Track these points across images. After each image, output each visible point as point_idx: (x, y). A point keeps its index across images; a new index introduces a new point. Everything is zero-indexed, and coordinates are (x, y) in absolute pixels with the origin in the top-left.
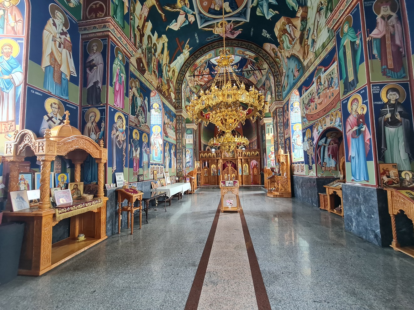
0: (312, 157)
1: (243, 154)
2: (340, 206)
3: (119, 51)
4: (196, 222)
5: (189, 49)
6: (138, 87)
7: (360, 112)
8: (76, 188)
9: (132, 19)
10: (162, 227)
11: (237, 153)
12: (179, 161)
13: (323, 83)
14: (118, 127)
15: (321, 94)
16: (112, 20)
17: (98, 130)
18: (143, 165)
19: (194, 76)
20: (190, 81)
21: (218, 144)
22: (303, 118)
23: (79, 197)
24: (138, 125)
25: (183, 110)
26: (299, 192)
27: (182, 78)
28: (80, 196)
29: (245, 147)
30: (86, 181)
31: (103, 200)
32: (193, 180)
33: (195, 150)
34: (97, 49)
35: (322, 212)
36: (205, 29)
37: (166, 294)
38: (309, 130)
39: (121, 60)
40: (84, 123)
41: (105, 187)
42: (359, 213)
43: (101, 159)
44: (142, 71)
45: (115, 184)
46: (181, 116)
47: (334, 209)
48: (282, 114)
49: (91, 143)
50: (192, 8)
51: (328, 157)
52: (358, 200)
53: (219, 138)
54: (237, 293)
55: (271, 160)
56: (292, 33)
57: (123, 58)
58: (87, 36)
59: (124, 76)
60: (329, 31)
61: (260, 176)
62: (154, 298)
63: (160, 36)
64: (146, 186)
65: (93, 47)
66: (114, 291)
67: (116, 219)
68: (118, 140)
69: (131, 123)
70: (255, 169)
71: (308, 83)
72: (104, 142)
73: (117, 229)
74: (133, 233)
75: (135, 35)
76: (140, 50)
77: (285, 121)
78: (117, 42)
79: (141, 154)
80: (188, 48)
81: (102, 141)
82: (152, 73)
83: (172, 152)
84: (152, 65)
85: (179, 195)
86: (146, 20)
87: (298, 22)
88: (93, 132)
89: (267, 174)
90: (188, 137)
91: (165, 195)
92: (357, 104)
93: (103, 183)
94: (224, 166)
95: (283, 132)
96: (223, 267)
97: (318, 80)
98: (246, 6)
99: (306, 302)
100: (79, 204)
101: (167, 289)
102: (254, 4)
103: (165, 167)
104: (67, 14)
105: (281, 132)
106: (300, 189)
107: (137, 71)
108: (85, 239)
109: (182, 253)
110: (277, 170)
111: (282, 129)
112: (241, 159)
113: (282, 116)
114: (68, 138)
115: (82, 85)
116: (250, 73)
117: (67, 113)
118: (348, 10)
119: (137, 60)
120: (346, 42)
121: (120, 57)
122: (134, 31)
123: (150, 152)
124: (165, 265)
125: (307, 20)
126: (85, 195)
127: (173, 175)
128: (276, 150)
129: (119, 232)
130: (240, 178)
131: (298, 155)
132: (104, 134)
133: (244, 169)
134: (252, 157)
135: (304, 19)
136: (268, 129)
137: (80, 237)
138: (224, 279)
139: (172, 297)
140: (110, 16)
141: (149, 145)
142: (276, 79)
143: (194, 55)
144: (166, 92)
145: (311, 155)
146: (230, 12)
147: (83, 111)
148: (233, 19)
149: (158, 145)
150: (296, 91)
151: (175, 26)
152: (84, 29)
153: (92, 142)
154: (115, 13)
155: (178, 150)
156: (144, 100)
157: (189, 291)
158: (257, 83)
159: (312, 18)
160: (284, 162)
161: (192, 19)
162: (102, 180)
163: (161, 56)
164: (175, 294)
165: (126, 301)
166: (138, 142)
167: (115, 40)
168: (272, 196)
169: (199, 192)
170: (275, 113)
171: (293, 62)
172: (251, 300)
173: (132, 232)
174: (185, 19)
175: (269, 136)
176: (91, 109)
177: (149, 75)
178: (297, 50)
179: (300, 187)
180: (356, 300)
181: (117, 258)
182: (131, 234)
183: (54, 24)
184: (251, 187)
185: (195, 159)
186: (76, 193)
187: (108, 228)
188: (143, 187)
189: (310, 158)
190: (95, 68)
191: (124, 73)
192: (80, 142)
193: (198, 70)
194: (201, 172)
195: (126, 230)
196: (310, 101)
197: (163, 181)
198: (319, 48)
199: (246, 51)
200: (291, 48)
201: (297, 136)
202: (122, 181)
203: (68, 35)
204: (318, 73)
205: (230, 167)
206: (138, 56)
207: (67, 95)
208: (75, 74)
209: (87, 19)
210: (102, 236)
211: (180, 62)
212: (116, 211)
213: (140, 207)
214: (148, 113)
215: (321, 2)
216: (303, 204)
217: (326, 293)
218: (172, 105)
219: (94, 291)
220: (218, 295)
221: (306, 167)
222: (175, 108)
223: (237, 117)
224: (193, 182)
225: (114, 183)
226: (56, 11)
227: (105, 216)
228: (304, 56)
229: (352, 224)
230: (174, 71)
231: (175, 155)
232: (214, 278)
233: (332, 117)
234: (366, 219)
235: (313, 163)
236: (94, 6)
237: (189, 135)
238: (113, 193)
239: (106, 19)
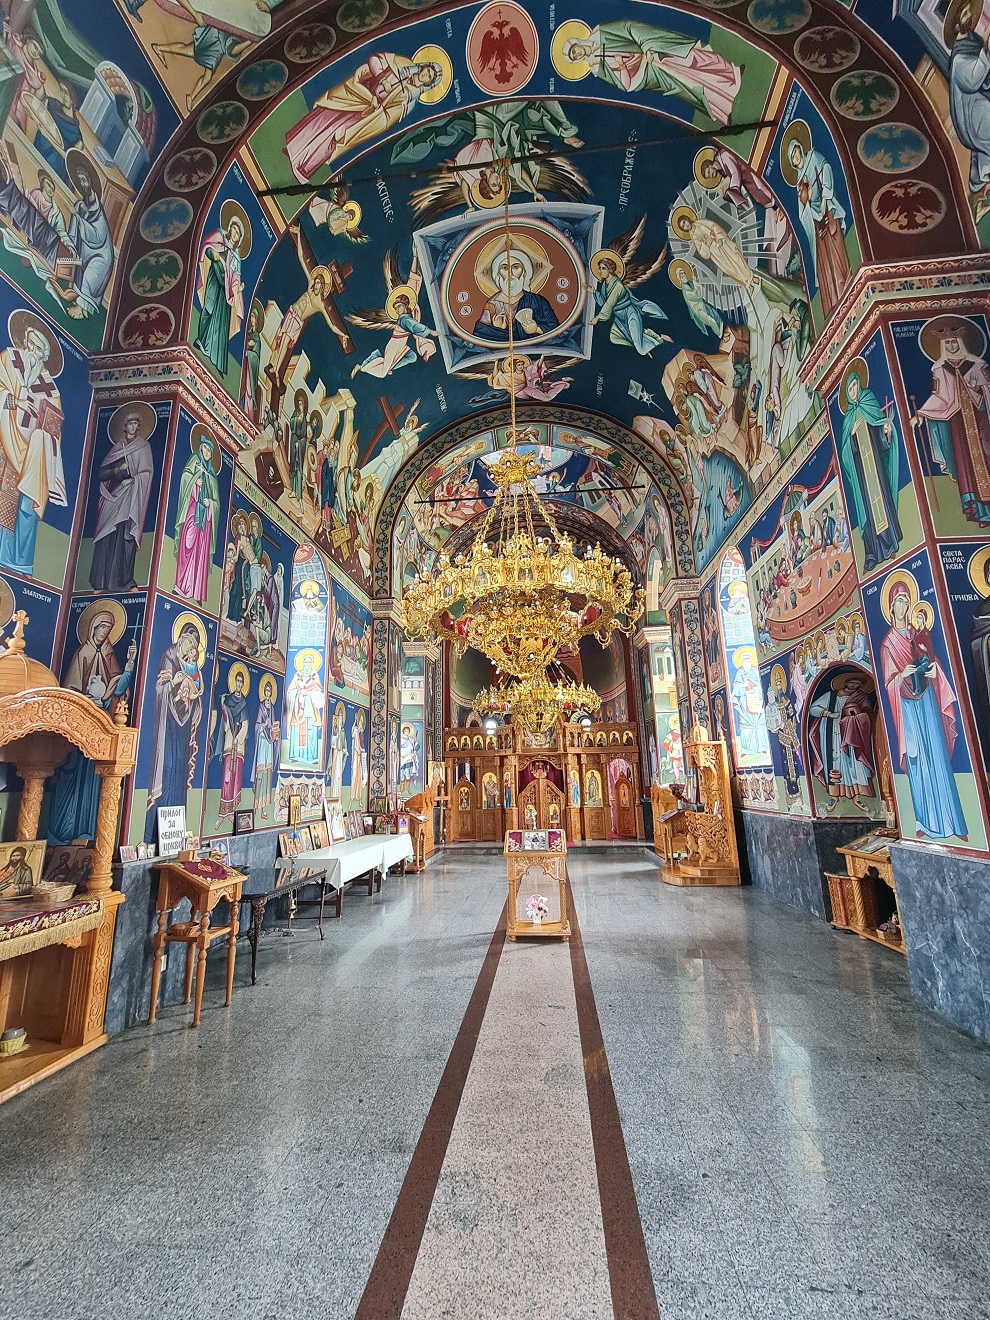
0: (794, 753)
1: (585, 737)
2: (894, 916)
3: (203, 437)
4: (421, 980)
5: (419, 426)
6: (256, 535)
7: (917, 623)
8: (20, 860)
9: (251, 349)
10: (304, 998)
11: (564, 736)
12: (378, 762)
13: (807, 534)
14: (181, 659)
15: (805, 563)
16: (190, 355)
17: (114, 669)
18: (256, 779)
19: (432, 502)
20: (419, 518)
21: (503, 706)
22: (759, 630)
23: (25, 892)
24: (248, 651)
25: (394, 601)
26: (763, 866)
27: (396, 507)
28: (29, 891)
29: (591, 716)
30: (58, 836)
31: (108, 900)
32: (421, 827)
33: (430, 725)
34: (137, 430)
35: (841, 939)
36: (466, 375)
37: (288, 1268)
38: (778, 669)
39: (207, 462)
40: (73, 646)
41: (117, 858)
42: (951, 943)
43: (114, 763)
44: (273, 489)
45: (153, 846)
46: (389, 619)
47: (878, 927)
48: (697, 616)
49: (87, 711)
50: (428, 319)
51: (843, 755)
52: (943, 900)
53: (506, 688)
54: (544, 1262)
55: (673, 759)
56: (712, 393)
57: (215, 454)
58: (114, 395)
59: (212, 506)
60: (810, 394)
61: (639, 811)
62: (241, 1290)
63: (331, 393)
64: (262, 847)
65: (126, 425)
66: (103, 1261)
67: (144, 970)
68: (177, 698)
69: (224, 645)
70: (624, 790)
71: (766, 531)
72: (130, 709)
73: (145, 1008)
74: (198, 1022)
75: (258, 392)
76: (269, 431)
77: (708, 637)
78: (201, 411)
79: (251, 742)
80: (415, 424)
81: (123, 704)
82: (303, 494)
83: (356, 732)
84: (305, 472)
85: (371, 877)
86: (294, 350)
87: (726, 366)
88: (97, 674)
89: (660, 804)
90: (409, 685)
91: (323, 880)
92: (905, 600)
93: (112, 846)
94: (524, 779)
95: (704, 671)
96: (502, 1153)
97: (792, 524)
98: (580, 320)
99: (784, 1294)
100: (17, 922)
101: (295, 1248)
102: (604, 315)
103: (328, 784)
104: (59, 334)
105: (698, 671)
106: (766, 857)
107: (257, 489)
108: (27, 1047)
109: (361, 1101)
110: (690, 794)
111: (701, 664)
112: (579, 756)
113: (699, 624)
114: (12, 696)
115: (80, 531)
116: (599, 497)
117: (21, 618)
118: (854, 346)
119: (257, 460)
120: (857, 424)
121: (206, 452)
122: (256, 379)
123: (283, 735)
124: (296, 1150)
125: (749, 362)
126: (46, 886)
127: (354, 809)
128: (687, 727)
129: (150, 1018)
130: (575, 819)
131: (753, 748)
132: (132, 683)
133: (587, 789)
134: (613, 750)
135: (742, 358)
136: (660, 660)
137: (10, 1042)
138: (501, 1201)
139: (311, 1283)
140: (187, 344)
141: (280, 709)
142: (674, 515)
143: (434, 443)
144: (345, 549)
145: (793, 747)
146: (535, 335)
147: (74, 610)
148: (545, 352)
149: (309, 712)
150: (735, 551)
151: (377, 367)
152: (106, 376)
153: (91, 709)
154: (202, 334)
155: (375, 725)
156: (273, 572)
157: (373, 1256)
158: (621, 524)
159: (763, 356)
160: (712, 767)
161: (427, 349)
162: (109, 835)
163: (332, 446)
164: (323, 1271)
165: (140, 1300)
166: (244, 704)
167: (196, 406)
168: (679, 881)
169: (441, 867)
170: (676, 612)
171: (720, 469)
172: (591, 1290)
173: (195, 1020)
174: (409, 348)
175: (663, 683)
176: (99, 604)
177: (294, 501)
178: (728, 437)
179: (765, 851)
180: (957, 1280)
181: (130, 1122)
182: (193, 1026)
183: (18, 363)
184: (612, 847)
185: (430, 755)
186: (18, 878)
187: (113, 1003)
188: (251, 852)
189: (790, 757)
190: (126, 482)
191: (215, 496)
192: (50, 711)
193: (445, 485)
194: (448, 798)
195: (177, 1009)
196: (776, 581)
197: (318, 831)
198: (788, 437)
199: (585, 436)
200: (712, 431)
201: (747, 684)
202: (177, 834)
203: (56, 393)
204: (792, 504)
205: (541, 780)
206: (263, 447)
207: (30, 561)
208: (63, 498)
209: (118, 348)
210: (88, 1036)
211: (390, 462)
212: (149, 939)
213: (231, 925)
214: (283, 611)
215: (783, 320)
216: (780, 908)
217: (852, 1253)
218: (361, 586)
219: (27, 1264)
220: (476, 1270)
221: (778, 784)
222: (371, 596)
223: (551, 633)
224: (422, 834)
225: (152, 843)
226: (30, 329)
227: (108, 960)
228: (748, 456)
229: (935, 984)
230: (370, 486)
231: (366, 744)
232: (466, 1202)
233: (843, 633)
234: (973, 968)
235: (799, 773)
236: (143, 317)
237: (412, 678)
238: (144, 876)
239: (175, 351)
